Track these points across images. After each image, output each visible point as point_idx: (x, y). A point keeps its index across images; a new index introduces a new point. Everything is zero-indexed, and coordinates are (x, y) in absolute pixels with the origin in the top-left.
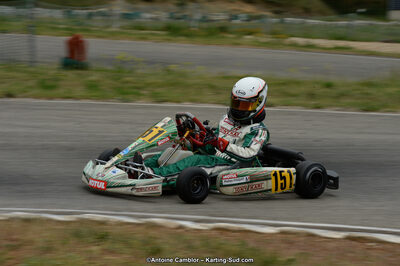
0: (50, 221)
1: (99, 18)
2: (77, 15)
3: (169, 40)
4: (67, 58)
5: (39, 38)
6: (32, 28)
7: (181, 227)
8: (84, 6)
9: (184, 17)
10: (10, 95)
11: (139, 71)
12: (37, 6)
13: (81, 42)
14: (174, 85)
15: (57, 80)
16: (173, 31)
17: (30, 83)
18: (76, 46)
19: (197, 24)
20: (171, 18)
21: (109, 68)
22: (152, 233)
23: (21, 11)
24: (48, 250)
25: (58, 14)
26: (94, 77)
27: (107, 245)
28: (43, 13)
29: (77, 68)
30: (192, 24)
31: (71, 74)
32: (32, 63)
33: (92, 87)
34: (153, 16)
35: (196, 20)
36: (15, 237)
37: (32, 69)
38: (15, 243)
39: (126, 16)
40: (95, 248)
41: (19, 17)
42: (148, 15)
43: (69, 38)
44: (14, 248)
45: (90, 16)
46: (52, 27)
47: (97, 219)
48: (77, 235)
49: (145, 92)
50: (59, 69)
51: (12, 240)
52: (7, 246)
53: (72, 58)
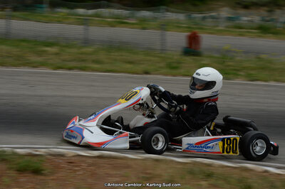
0: (172, 161)
1: (211, 20)
2: (195, 18)
3: (260, 36)
5: (168, 33)
6: (163, 27)
7: (266, 171)
8: (200, 12)
9: (272, 20)
10: (147, 73)
11: (238, 58)
12: (168, 11)
13: (197, 36)
14: (263, 68)
15: (179, 63)
16: (264, 30)
17: (162, 65)
18: (193, 39)
19: (282, 26)
20: (263, 20)
21: (217, 55)
22: (245, 174)
23: (156, 14)
25: (181, 17)
27: (212, 181)
28: (172, 16)
29: (193, 55)
30: (278, 25)
31: (189, 59)
32: (163, 50)
34: (250, 19)
35: (281, 22)
36: (148, 171)
37: (163, 55)
38: (148, 176)
39: (229, 19)
40: (203, 183)
41: (155, 19)
42: (245, 19)
45: (204, 18)
46: (177, 26)
48: (191, 173)
49: (242, 73)
51: (147, 174)
53: (190, 48)
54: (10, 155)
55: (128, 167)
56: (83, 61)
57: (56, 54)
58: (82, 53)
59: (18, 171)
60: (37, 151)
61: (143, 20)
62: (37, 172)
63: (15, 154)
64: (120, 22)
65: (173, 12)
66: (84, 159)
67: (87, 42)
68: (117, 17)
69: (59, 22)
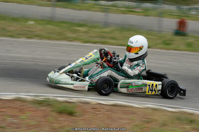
0: (165, 110)
1: (194, 10)
2: (183, 9)
4: (177, 30)
5: (165, 19)
6: (161, 15)
8: (187, 4)
12: (164, 4)
15: (172, 41)
17: (158, 42)
23: (156, 6)
24: (164, 125)
25: (173, 8)
26: (190, 40)
27: (194, 126)
28: (167, 7)
31: (178, 38)
32: (159, 31)
33: (189, 45)
36: (149, 117)
37: (159, 35)
40: (187, 127)
41: (154, 9)
43: (178, 20)
44: (148, 122)
45: (190, 9)
46: (170, 14)
47: (189, 112)
48: (179, 119)
50: (173, 35)
52: (144, 121)
53: (179, 30)
54: (53, 101)
55: (134, 113)
56: (104, 37)
57: (86, 32)
58: (103, 32)
59: (58, 113)
60: (71, 99)
61: (146, 10)
62: (71, 114)
63: (56, 101)
64: (130, 11)
65: (168, 4)
66: (103, 106)
67: (106, 24)
68: (128, 7)
69: (88, 10)
